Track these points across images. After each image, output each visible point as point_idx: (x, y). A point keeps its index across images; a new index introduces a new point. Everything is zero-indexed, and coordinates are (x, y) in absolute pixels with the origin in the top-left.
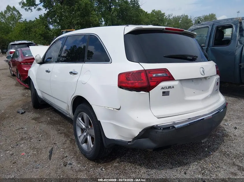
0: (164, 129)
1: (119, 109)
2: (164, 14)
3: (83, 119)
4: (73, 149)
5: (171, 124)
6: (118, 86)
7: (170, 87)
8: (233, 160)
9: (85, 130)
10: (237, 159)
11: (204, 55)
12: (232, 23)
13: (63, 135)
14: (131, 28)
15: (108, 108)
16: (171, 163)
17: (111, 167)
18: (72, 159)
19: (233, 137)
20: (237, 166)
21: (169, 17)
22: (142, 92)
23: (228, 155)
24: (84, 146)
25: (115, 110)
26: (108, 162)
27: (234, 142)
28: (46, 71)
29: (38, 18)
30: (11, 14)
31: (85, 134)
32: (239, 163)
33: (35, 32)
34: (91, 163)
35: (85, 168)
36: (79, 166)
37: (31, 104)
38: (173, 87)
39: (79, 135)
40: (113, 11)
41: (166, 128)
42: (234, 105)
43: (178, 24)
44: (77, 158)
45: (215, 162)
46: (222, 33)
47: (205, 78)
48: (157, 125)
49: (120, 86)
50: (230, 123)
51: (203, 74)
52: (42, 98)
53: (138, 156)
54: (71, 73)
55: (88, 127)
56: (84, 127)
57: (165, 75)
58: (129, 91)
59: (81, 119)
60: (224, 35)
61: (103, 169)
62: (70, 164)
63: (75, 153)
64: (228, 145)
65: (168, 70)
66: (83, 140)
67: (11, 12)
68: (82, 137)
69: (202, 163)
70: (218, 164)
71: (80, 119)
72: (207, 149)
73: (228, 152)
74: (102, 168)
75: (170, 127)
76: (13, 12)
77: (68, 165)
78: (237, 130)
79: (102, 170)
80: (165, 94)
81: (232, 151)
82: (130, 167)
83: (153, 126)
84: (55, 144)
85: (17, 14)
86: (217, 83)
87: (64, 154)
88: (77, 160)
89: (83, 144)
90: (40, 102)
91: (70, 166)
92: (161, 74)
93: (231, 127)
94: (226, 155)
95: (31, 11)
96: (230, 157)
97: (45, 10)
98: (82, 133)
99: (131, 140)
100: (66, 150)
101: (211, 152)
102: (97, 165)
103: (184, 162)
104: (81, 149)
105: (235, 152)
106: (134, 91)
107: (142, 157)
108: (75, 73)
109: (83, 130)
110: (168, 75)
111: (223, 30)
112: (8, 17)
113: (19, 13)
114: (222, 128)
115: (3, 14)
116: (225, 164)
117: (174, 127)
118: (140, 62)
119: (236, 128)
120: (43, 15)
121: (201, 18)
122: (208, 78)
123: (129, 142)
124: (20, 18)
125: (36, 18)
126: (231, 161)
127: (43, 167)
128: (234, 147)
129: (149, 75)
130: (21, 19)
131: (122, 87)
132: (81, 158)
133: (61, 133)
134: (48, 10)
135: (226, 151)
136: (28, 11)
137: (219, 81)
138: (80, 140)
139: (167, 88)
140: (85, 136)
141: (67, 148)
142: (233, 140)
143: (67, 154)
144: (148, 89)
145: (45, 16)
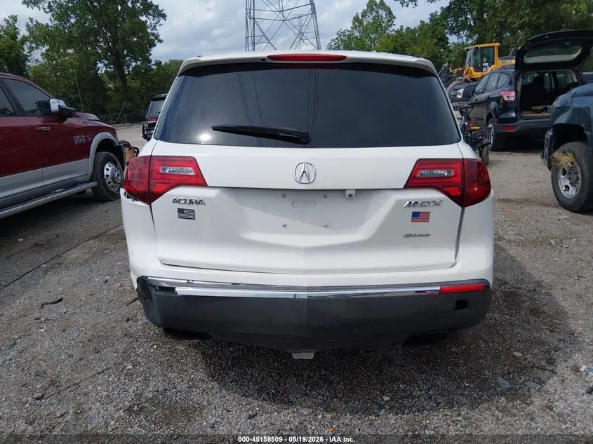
0: (161, 289)
17: (169, 348)
22: (139, 203)
29: (427, 21)
30: (374, 18)
62: (136, 321)
67: (374, 14)
74: (156, 344)
76: (377, 12)
79: (153, 346)
80: (183, 214)
85: (386, 15)
95: (416, 5)
102: (161, 336)
112: (368, 25)
113: (390, 13)
115: (358, 18)
120: (439, 13)
124: (391, 25)
125: (421, 21)
130: (393, 27)
136: (407, 6)
139: (188, 202)
145: (442, 13)
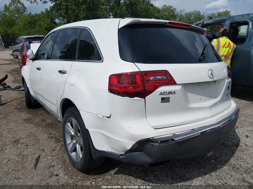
0: (162, 142)
1: (109, 117)
2: (175, 9)
3: (72, 125)
4: (62, 156)
5: (170, 137)
6: (108, 90)
7: (170, 93)
8: (243, 175)
9: (74, 137)
10: (248, 174)
11: (215, 55)
12: (248, 19)
13: (54, 139)
14: (127, 21)
15: (97, 115)
16: (172, 178)
17: (102, 180)
18: (59, 169)
19: (244, 147)
20: (248, 182)
21: (181, 13)
22: (136, 98)
23: (238, 169)
24: (73, 154)
25: (105, 117)
26: (100, 174)
27: (244, 153)
28: (37, 68)
29: (44, 11)
30: (16, 7)
31: (74, 142)
32: (250, 179)
33: (40, 26)
34: (80, 175)
35: (73, 180)
36: (66, 177)
37: (25, 104)
38: (174, 92)
39: (68, 143)
40: (122, 6)
41: (165, 141)
42: (247, 109)
43: (190, 20)
44: (65, 168)
45: (221, 177)
46: (237, 31)
47: (214, 82)
48: (153, 138)
49: (111, 90)
50: (241, 131)
51: (212, 77)
52: (34, 97)
53: (134, 168)
54: (60, 72)
55: (78, 135)
56: (73, 133)
57: (164, 78)
58: (122, 96)
59: (71, 124)
60: (239, 32)
61: (93, 183)
62: (57, 175)
63: (64, 162)
64: (238, 157)
65: (169, 72)
66: (72, 149)
67: (16, 5)
68: (71, 145)
69: (207, 177)
70: (225, 180)
71: (69, 124)
72: (213, 161)
73: (237, 166)
74: (92, 181)
75: (169, 140)
77: (54, 177)
78: (248, 139)
79: (91, 183)
80: (164, 100)
81: (242, 164)
82: (124, 180)
83: (148, 138)
84: (43, 150)
86: (229, 87)
87: (51, 162)
88: (65, 171)
89: (72, 153)
90: (32, 101)
91: (56, 178)
92: (160, 77)
93: (242, 135)
94: (235, 169)
95: (37, 3)
96: (240, 172)
97: (52, 3)
98: (72, 140)
99: (123, 153)
100: (55, 158)
101: (219, 164)
102: (87, 177)
103: (187, 177)
104: (70, 158)
105: (245, 165)
106: (127, 96)
107: (139, 169)
108: (64, 72)
109: (72, 137)
110: (169, 78)
111: (238, 27)
112: (12, 10)
113: (23, 6)
114: (232, 136)
115: (7, 7)
116: (233, 180)
117: (174, 140)
118: (136, 62)
119: (248, 136)
120: (49, 9)
121: (215, 14)
122: (217, 82)
123: (121, 155)
124: (25, 11)
125: (41, 11)
126: (240, 177)
127: (26, 178)
128: (245, 160)
129: (146, 78)
131: (113, 91)
132: (70, 168)
133: (52, 138)
134: (54, 3)
135: (236, 164)
137: (230, 85)
138: (70, 147)
139: (168, 93)
140: (74, 144)
141: (56, 155)
142: (243, 151)
143: (54, 163)
144: (143, 94)
145: (50, 9)
